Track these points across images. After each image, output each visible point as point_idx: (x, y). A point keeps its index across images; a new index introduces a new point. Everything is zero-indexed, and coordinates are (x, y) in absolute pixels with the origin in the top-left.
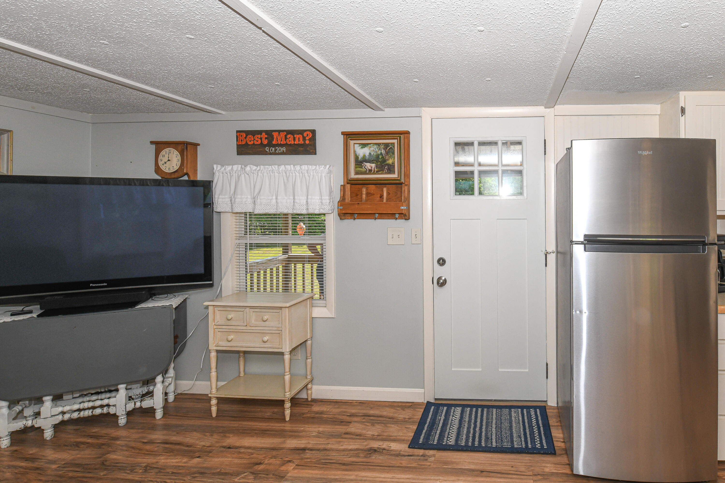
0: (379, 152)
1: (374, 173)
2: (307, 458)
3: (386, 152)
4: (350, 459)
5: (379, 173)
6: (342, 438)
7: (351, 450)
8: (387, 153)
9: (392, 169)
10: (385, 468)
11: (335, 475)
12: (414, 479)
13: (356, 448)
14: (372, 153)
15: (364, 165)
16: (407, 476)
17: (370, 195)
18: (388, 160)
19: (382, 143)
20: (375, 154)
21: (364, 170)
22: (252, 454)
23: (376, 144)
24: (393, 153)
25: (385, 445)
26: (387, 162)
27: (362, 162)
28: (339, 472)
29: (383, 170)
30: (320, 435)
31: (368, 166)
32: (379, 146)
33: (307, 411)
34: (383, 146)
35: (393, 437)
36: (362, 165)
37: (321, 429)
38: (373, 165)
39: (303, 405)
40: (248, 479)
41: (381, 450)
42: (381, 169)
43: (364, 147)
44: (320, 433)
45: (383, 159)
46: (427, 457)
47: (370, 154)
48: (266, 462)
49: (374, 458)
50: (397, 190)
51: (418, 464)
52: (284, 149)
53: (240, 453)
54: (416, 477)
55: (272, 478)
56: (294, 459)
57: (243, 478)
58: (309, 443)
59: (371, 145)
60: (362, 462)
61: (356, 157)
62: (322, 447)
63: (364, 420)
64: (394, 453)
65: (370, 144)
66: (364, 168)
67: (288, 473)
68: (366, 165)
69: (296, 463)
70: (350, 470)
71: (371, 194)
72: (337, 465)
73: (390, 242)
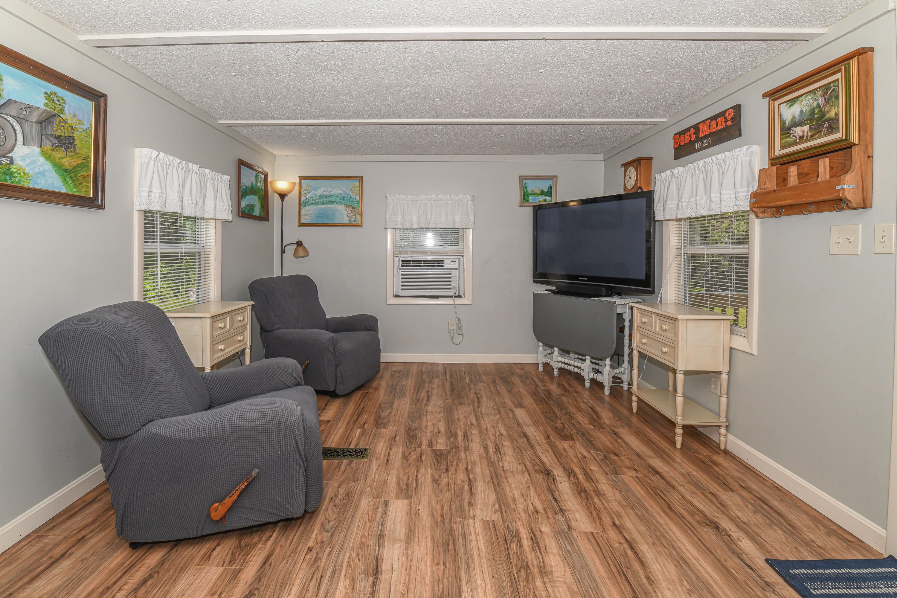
0: (815, 105)
1: (807, 141)
2: (650, 479)
3: (825, 99)
4: (682, 510)
5: (814, 137)
6: (703, 494)
7: (695, 507)
8: (827, 101)
9: (834, 126)
10: (702, 546)
11: (651, 506)
12: (716, 583)
13: (703, 509)
14: (804, 110)
15: (793, 132)
16: (713, 573)
17: (802, 176)
18: (828, 112)
19: (819, 88)
20: (809, 109)
21: (792, 139)
22: (622, 447)
23: (810, 92)
24: (837, 98)
25: (735, 533)
26: (828, 116)
27: (789, 128)
28: (657, 509)
29: (820, 132)
30: (688, 477)
31: (798, 131)
32: (815, 94)
33: (705, 454)
34: (821, 91)
35: (760, 539)
36: (789, 133)
37: (694, 473)
38: (806, 128)
39: (709, 449)
40: (598, 457)
41: (724, 533)
42: (818, 130)
43: (793, 105)
44: (689, 475)
45: (820, 113)
46: (771, 589)
47: (802, 111)
48: (622, 458)
49: (706, 530)
50: (845, 160)
51: (745, 581)
52: (709, 140)
53: (616, 441)
54: (722, 584)
55: (611, 468)
56: (640, 472)
57: (597, 454)
58: (668, 473)
59: (803, 97)
60: (688, 522)
61: (782, 123)
62: (674, 482)
63: (752, 501)
64: (734, 547)
65: (801, 95)
66: (793, 136)
67: (623, 474)
68: (795, 132)
69: (638, 475)
70: (668, 516)
71: (804, 174)
72: (664, 503)
73: (835, 250)
